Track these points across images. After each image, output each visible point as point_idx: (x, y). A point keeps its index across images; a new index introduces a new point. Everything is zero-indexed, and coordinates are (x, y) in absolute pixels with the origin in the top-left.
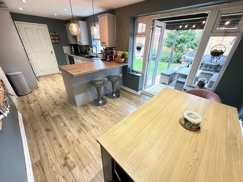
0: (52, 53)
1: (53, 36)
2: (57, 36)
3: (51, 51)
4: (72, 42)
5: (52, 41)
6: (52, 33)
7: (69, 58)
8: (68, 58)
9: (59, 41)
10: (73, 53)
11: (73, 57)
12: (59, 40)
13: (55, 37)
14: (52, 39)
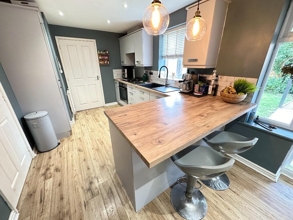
0: (98, 79)
1: (102, 55)
2: (107, 55)
3: (98, 76)
4: (127, 62)
5: (100, 62)
6: (101, 51)
7: (120, 86)
8: (118, 86)
9: (108, 62)
10: (126, 78)
11: (126, 85)
12: (109, 60)
13: (104, 57)
14: (100, 60)
